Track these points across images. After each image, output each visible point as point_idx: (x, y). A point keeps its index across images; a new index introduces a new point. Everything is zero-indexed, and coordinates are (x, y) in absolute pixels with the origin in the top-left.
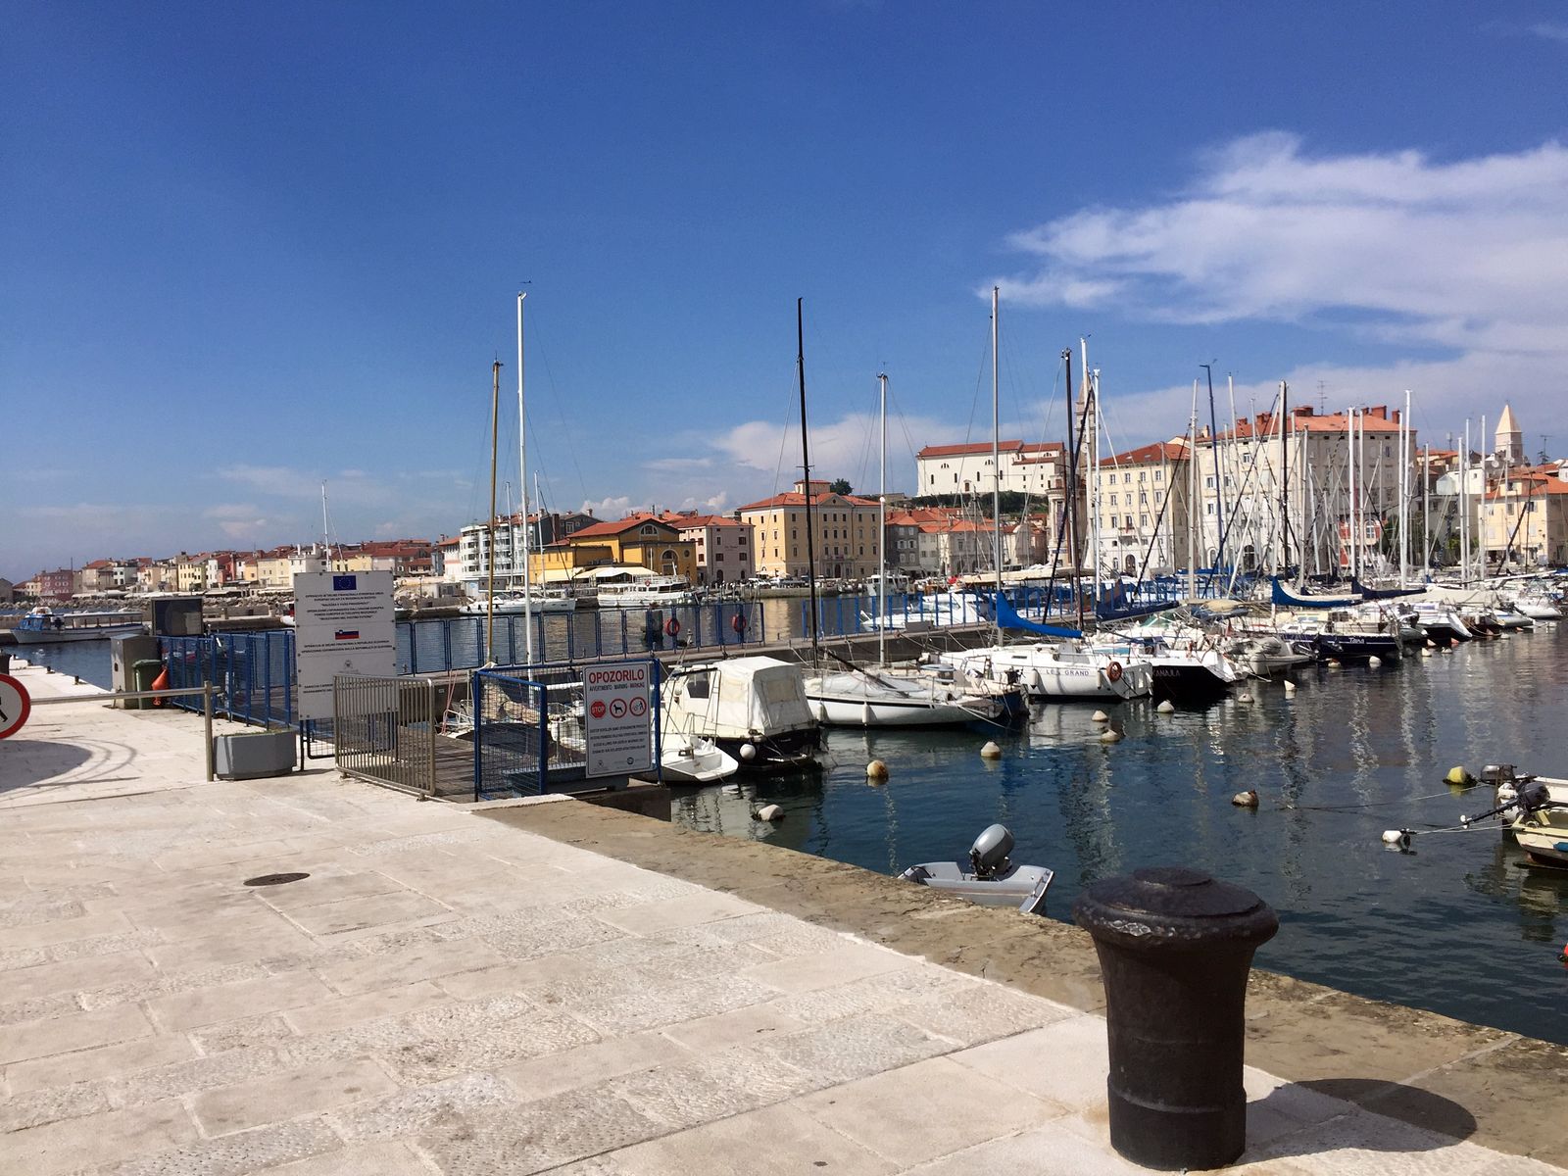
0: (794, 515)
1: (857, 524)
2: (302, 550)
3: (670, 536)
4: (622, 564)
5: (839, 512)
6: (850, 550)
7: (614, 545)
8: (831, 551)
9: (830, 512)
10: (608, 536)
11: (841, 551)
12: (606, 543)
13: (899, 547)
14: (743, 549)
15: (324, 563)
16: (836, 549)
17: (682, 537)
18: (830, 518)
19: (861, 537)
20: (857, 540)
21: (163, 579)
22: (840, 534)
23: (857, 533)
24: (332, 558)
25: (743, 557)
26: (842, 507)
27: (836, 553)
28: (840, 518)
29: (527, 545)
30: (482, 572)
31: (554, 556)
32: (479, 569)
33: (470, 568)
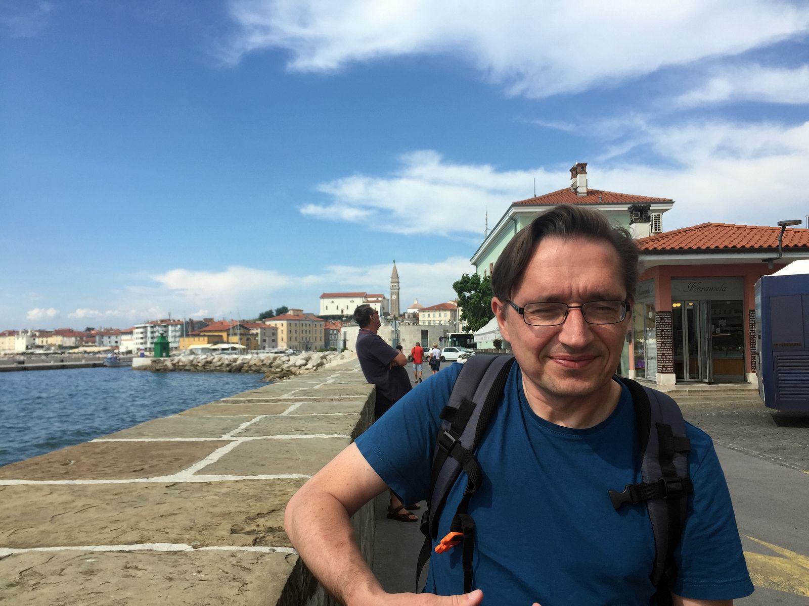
0: (290, 324)
1: (314, 328)
2: (22, 332)
3: (246, 331)
4: (228, 343)
5: (308, 323)
6: (311, 339)
7: (224, 335)
8: (304, 339)
9: (304, 323)
10: (221, 331)
11: (308, 340)
12: (220, 334)
13: (330, 338)
14: (273, 337)
15: (34, 339)
16: (306, 338)
17: (251, 332)
18: (304, 325)
19: (316, 334)
20: (315, 335)
22: (308, 332)
23: (314, 332)
24: (39, 337)
25: (273, 341)
26: (309, 321)
27: (306, 340)
28: (308, 325)
29: (178, 334)
30: (149, 345)
31: (197, 339)
32: (146, 343)
33: (142, 343)
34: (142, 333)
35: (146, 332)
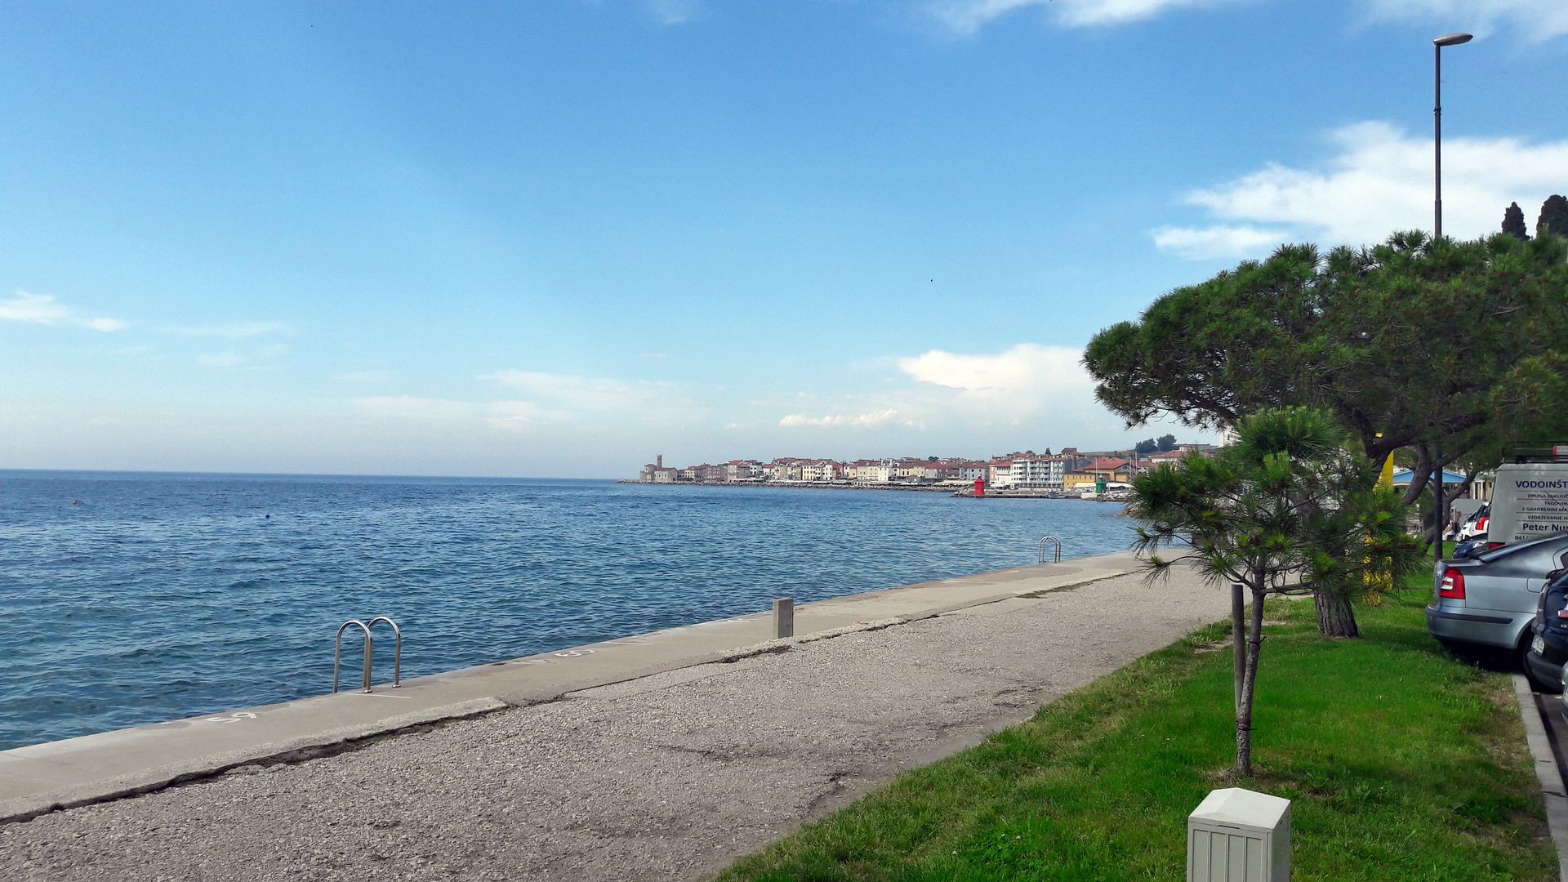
21: (789, 473)
29: (1061, 471)
30: (1028, 481)
31: (1083, 477)
32: (1026, 479)
33: (1020, 479)
34: (1021, 468)
35: (1026, 468)
